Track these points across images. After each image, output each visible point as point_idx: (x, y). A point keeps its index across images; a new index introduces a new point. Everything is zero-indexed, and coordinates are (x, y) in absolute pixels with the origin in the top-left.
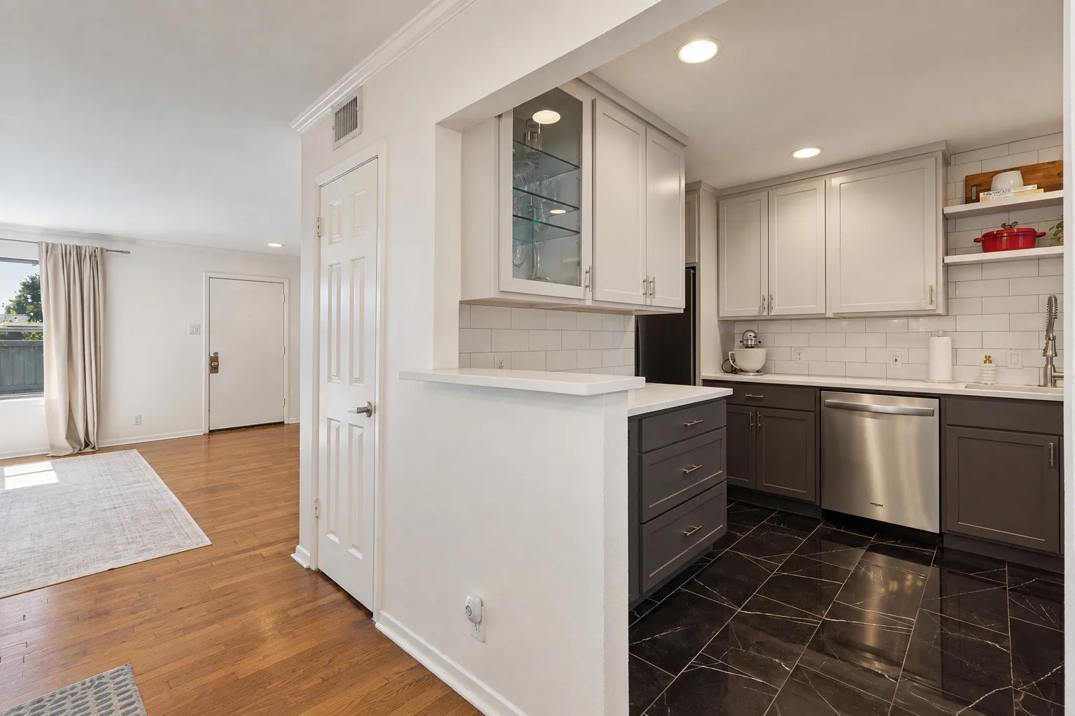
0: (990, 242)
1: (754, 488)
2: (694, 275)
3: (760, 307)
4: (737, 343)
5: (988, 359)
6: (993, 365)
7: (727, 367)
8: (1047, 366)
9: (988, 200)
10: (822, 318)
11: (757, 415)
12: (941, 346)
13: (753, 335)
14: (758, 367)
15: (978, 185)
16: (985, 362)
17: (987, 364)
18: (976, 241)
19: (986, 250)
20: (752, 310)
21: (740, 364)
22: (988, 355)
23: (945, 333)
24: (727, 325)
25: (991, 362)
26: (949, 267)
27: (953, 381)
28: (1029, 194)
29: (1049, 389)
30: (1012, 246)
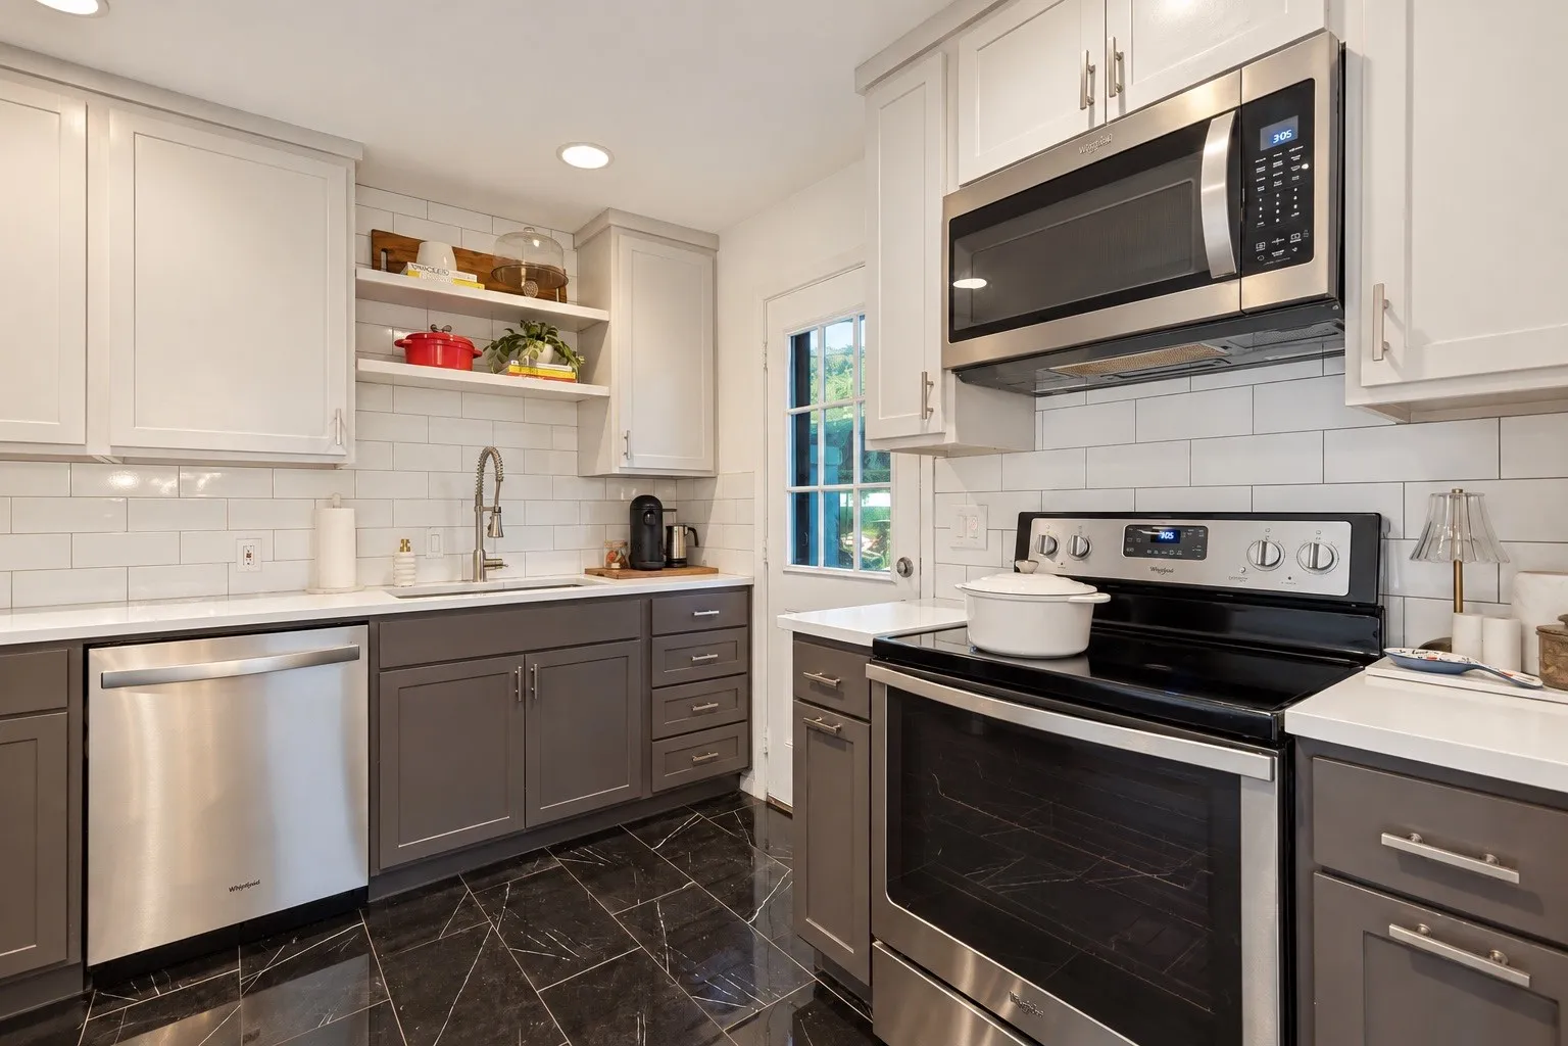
0: (416, 349)
5: (405, 545)
6: (411, 553)
8: (475, 552)
9: (414, 278)
12: (342, 521)
15: (392, 252)
16: (402, 550)
17: (405, 553)
18: (399, 343)
19: (410, 361)
22: (405, 538)
23: (343, 503)
25: (409, 550)
26: (362, 381)
27: (360, 587)
28: (470, 287)
29: (480, 585)
30: (449, 363)
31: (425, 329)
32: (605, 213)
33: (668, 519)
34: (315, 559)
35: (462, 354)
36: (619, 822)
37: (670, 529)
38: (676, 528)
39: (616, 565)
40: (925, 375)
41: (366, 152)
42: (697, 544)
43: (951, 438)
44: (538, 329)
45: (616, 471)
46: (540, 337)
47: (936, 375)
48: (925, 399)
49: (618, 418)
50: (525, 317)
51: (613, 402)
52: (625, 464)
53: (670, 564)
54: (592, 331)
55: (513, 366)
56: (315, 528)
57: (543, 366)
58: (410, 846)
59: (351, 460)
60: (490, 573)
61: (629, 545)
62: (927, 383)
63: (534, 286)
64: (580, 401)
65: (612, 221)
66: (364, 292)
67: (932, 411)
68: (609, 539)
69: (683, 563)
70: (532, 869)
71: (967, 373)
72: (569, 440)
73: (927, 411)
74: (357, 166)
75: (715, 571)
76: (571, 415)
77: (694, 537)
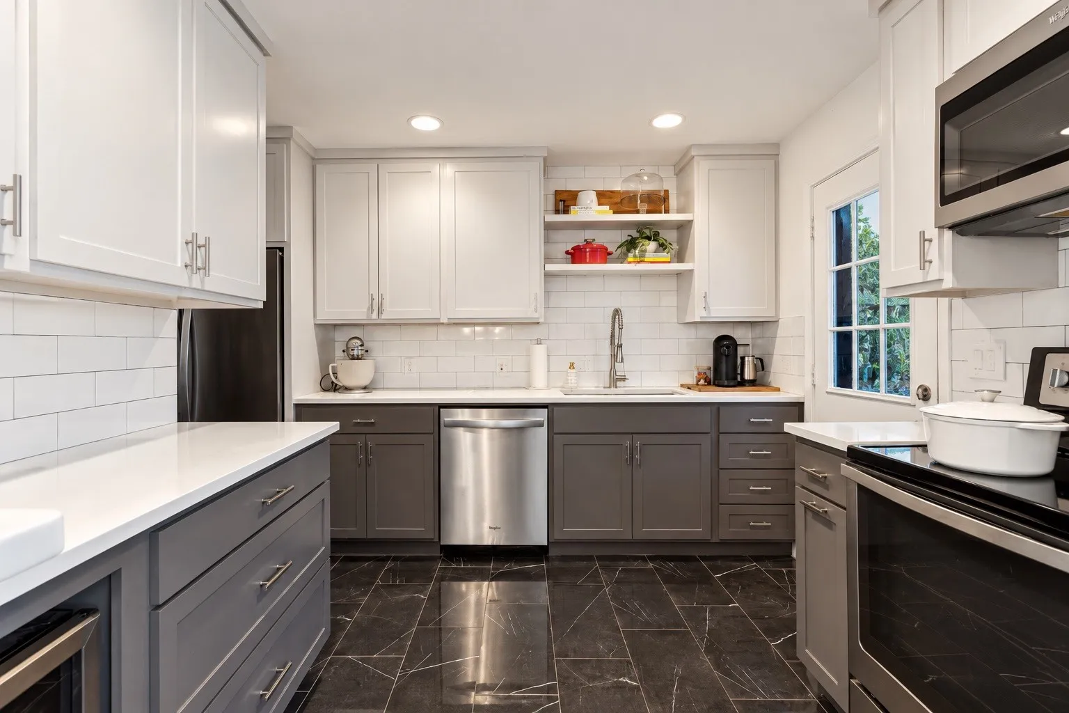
0: (577, 255)
1: (365, 537)
2: (282, 259)
3: (368, 309)
4: (339, 353)
5: (572, 366)
6: (576, 371)
7: (327, 384)
8: (611, 371)
9: (576, 214)
10: (437, 324)
11: (366, 444)
12: (540, 352)
13: (359, 343)
14: (365, 382)
15: (565, 201)
16: (570, 368)
17: (572, 370)
18: (567, 252)
19: (573, 262)
20: (356, 312)
21: (344, 380)
22: (572, 361)
23: (539, 342)
24: (326, 330)
25: (574, 368)
26: (548, 275)
27: (548, 387)
28: (605, 214)
29: (613, 390)
30: (593, 261)
31: (581, 243)
32: (689, 148)
33: (741, 351)
34: (529, 371)
35: (601, 254)
36: (696, 553)
37: (743, 359)
38: (746, 358)
39: (702, 382)
40: (922, 234)
41: (549, 150)
42: (763, 369)
43: (948, 284)
44: (648, 232)
45: (698, 319)
46: (649, 238)
47: (932, 232)
48: (923, 253)
49: (699, 284)
50: (640, 226)
51: (696, 273)
52: (704, 314)
53: (743, 383)
54: (683, 228)
55: (630, 258)
56: (529, 355)
57: (649, 256)
58: (572, 531)
59: (541, 320)
60: (619, 383)
61: (712, 369)
62: (924, 239)
63: (646, 207)
64: (679, 274)
65: (693, 153)
66: (549, 227)
67: (931, 262)
68: (698, 365)
69: (753, 383)
70: (636, 565)
71: (959, 228)
72: (671, 300)
73: (924, 262)
74: (545, 159)
75: (778, 390)
76: (672, 284)
77: (761, 365)
